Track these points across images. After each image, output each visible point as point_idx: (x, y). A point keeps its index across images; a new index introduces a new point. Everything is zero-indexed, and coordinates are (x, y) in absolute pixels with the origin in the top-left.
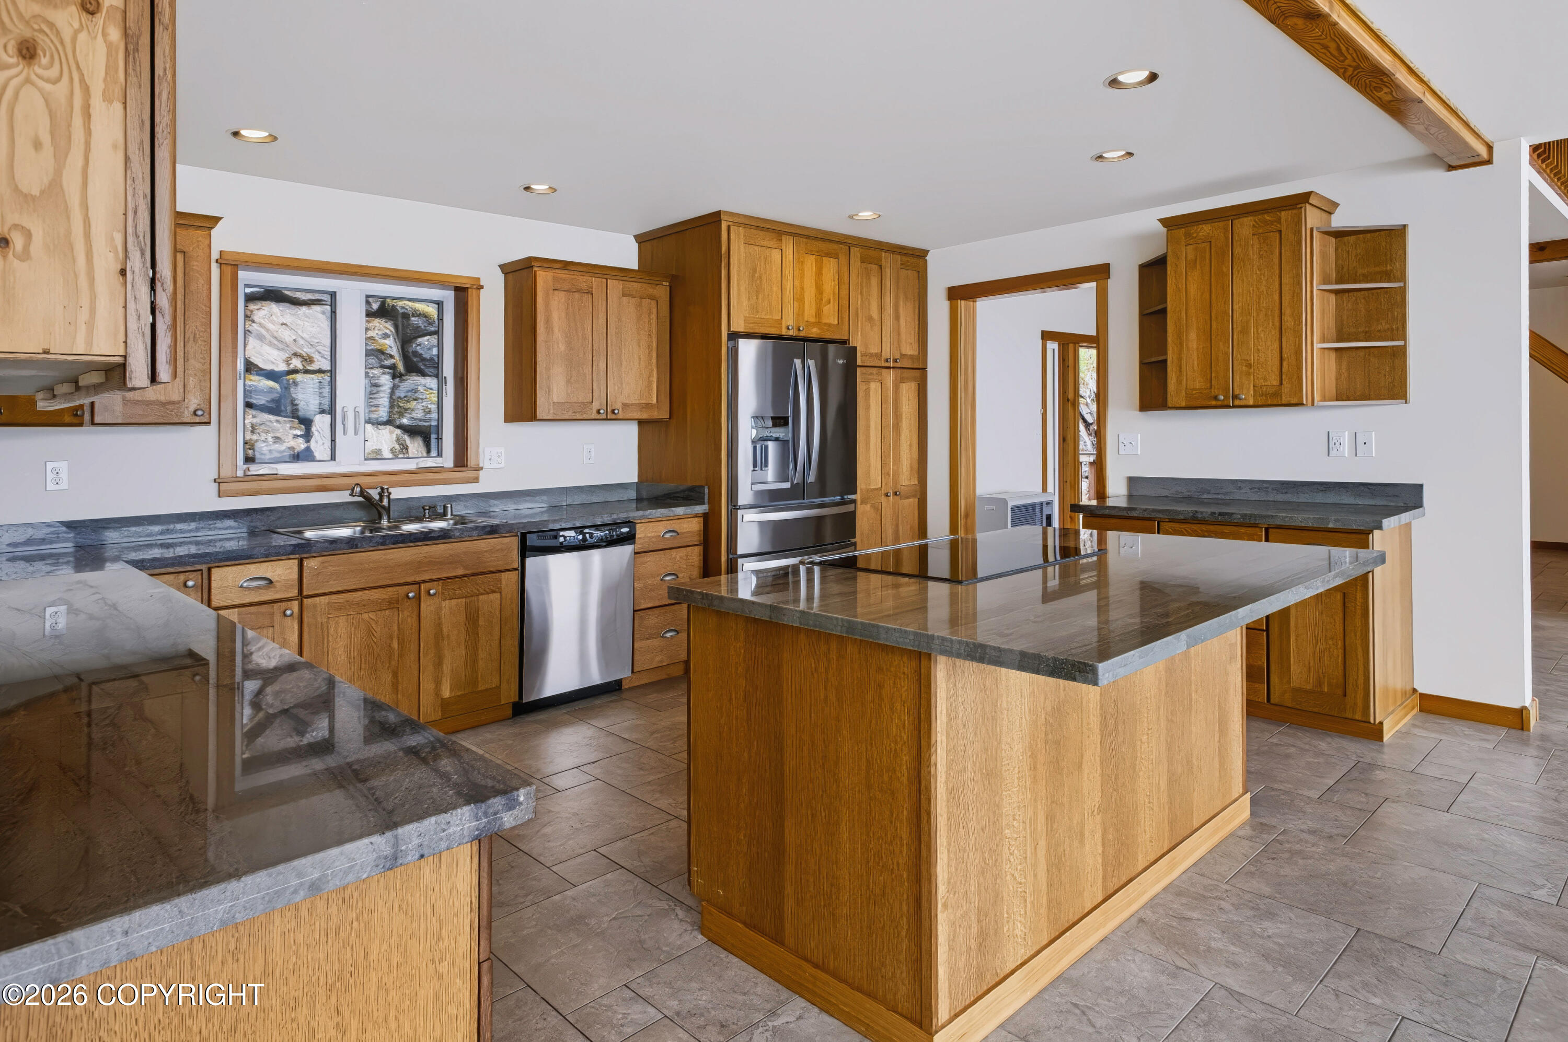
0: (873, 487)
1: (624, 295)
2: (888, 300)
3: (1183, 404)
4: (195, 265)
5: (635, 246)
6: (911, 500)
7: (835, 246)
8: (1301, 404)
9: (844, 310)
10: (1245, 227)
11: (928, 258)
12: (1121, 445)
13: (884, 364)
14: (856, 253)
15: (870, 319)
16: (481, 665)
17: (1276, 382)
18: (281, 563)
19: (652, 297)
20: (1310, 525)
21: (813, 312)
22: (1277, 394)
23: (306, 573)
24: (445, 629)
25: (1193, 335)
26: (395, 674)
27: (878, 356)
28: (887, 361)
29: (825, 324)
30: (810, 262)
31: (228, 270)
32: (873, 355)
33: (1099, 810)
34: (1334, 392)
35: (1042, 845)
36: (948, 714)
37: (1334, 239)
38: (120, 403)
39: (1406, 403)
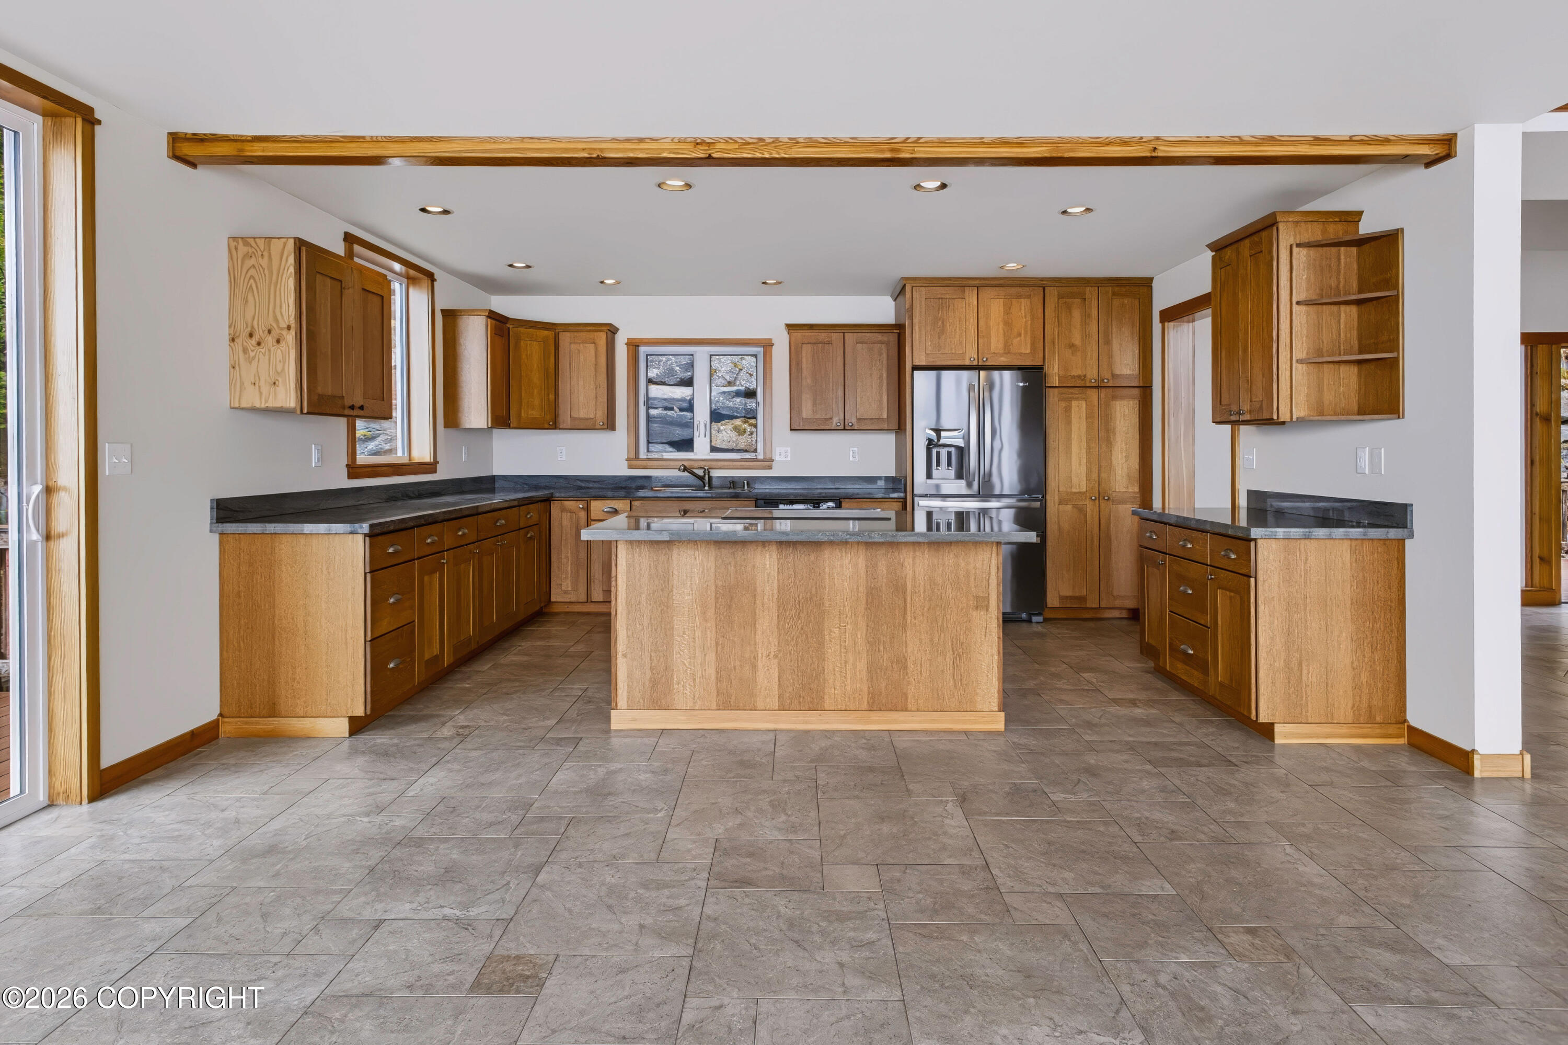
0: (1074, 490)
1: (857, 343)
2: (1093, 327)
3: (1219, 419)
4: (600, 349)
5: (893, 303)
6: (1128, 505)
7: (1027, 288)
8: (1274, 423)
9: (1040, 341)
10: (1244, 250)
11: (1154, 284)
12: (1245, 460)
13: (1088, 384)
14: (1051, 293)
15: (1072, 346)
17: (1261, 398)
18: (622, 501)
19: (881, 342)
20: (1222, 531)
21: (1001, 345)
22: (1261, 409)
23: (634, 508)
27: (1082, 378)
28: (1091, 381)
29: (1016, 354)
30: (996, 306)
31: (632, 347)
32: (1074, 377)
33: (775, 656)
34: (1355, 407)
35: (712, 656)
36: (628, 566)
37: (1354, 250)
38: (569, 419)
39: (1399, 418)
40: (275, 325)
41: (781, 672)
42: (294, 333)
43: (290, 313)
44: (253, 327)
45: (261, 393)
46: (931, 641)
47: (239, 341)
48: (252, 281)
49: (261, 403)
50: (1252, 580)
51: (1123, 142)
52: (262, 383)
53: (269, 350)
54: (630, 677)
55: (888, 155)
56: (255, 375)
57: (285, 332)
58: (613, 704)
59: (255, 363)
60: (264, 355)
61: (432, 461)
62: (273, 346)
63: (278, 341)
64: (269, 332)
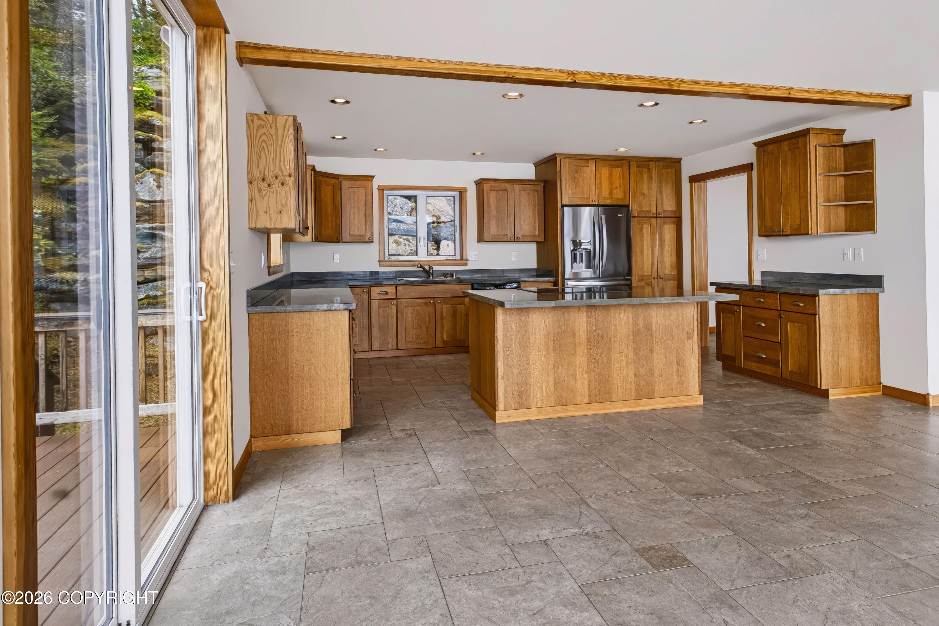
1: (521, 190)
2: (654, 184)
3: (764, 234)
4: (368, 191)
5: (533, 168)
6: (672, 282)
7: (620, 162)
8: (808, 234)
9: (627, 191)
10: (785, 146)
11: (682, 162)
12: (759, 255)
13: (651, 215)
14: (633, 165)
15: (643, 194)
16: (458, 330)
17: (799, 223)
18: (390, 287)
19: (535, 190)
20: (793, 292)
21: (608, 193)
22: (799, 229)
23: (398, 291)
24: (445, 315)
25: (767, 200)
26: (427, 328)
27: (649, 212)
28: (653, 214)
29: (615, 198)
30: (605, 172)
31: (381, 191)
32: (644, 211)
33: (586, 372)
34: (843, 228)
35: (552, 375)
36: (503, 324)
37: (842, 149)
38: (349, 236)
39: (875, 233)
40: (280, 173)
41: (589, 380)
42: (293, 179)
43: (291, 166)
44: (264, 174)
45: (271, 218)
46: (666, 358)
47: (255, 183)
48: (264, 144)
49: (271, 225)
50: (817, 316)
51: (776, 88)
52: (272, 212)
53: (277, 190)
54: (506, 391)
55: (667, 87)
56: (266, 207)
57: (287, 178)
58: (497, 408)
59: (266, 198)
60: (273, 193)
61: (282, 263)
62: (279, 187)
63: (283, 184)
64: (276, 178)
